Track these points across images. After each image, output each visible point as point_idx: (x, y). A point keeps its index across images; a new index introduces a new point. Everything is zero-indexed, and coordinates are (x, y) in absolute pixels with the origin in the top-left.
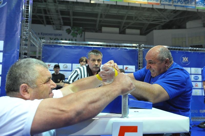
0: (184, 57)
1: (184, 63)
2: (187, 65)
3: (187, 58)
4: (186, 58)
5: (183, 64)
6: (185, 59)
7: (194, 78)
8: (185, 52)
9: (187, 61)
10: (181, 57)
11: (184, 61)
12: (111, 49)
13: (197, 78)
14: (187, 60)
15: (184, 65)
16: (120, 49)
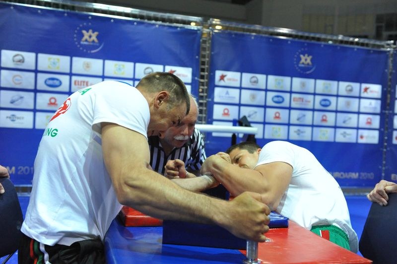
0: (304, 56)
1: (301, 68)
2: (308, 72)
3: (310, 57)
4: (308, 56)
5: (299, 70)
6: (306, 60)
7: (320, 103)
8: (308, 43)
9: (310, 63)
10: (298, 53)
11: (303, 63)
12: (135, 23)
13: (327, 103)
14: (309, 61)
15: (302, 72)
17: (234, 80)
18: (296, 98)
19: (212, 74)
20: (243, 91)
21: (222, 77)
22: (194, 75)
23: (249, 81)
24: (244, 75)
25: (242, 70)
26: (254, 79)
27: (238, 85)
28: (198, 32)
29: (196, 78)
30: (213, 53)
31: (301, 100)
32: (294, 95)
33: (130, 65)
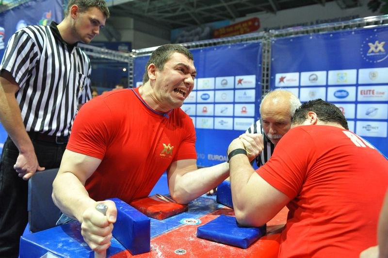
0: (374, 43)
6: (377, 48)
9: (382, 50)
15: (371, 61)
16: (230, 47)
17: (293, 80)
18: (364, 91)
19: (272, 77)
20: (302, 89)
21: (282, 79)
22: (257, 81)
23: (308, 80)
24: (303, 74)
25: (300, 70)
26: (314, 77)
27: (297, 84)
28: (260, 44)
29: (259, 83)
30: (273, 59)
31: (371, 92)
32: (360, 88)
33: (212, 80)
